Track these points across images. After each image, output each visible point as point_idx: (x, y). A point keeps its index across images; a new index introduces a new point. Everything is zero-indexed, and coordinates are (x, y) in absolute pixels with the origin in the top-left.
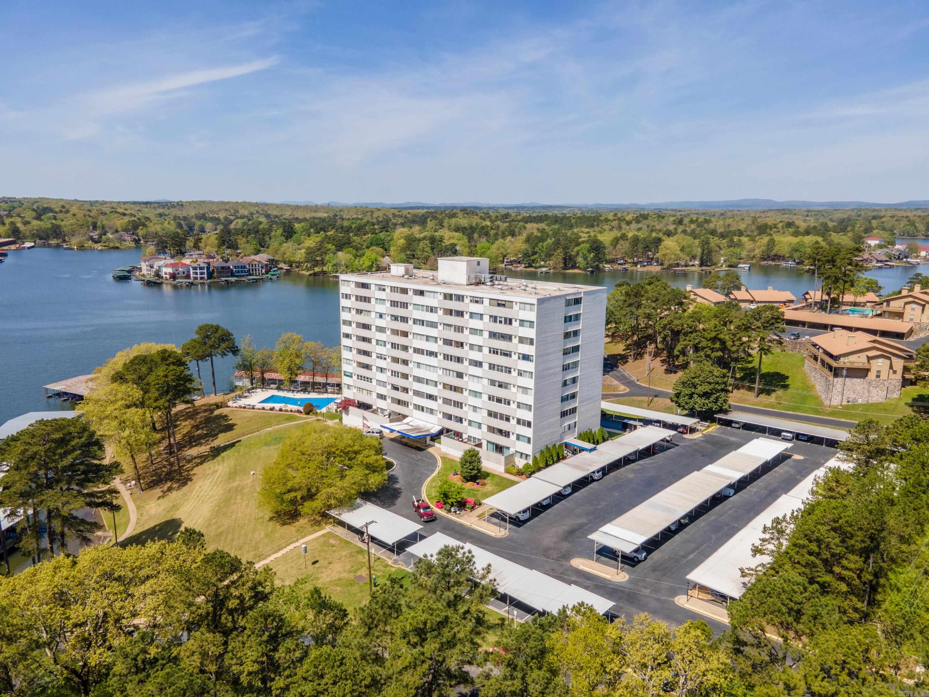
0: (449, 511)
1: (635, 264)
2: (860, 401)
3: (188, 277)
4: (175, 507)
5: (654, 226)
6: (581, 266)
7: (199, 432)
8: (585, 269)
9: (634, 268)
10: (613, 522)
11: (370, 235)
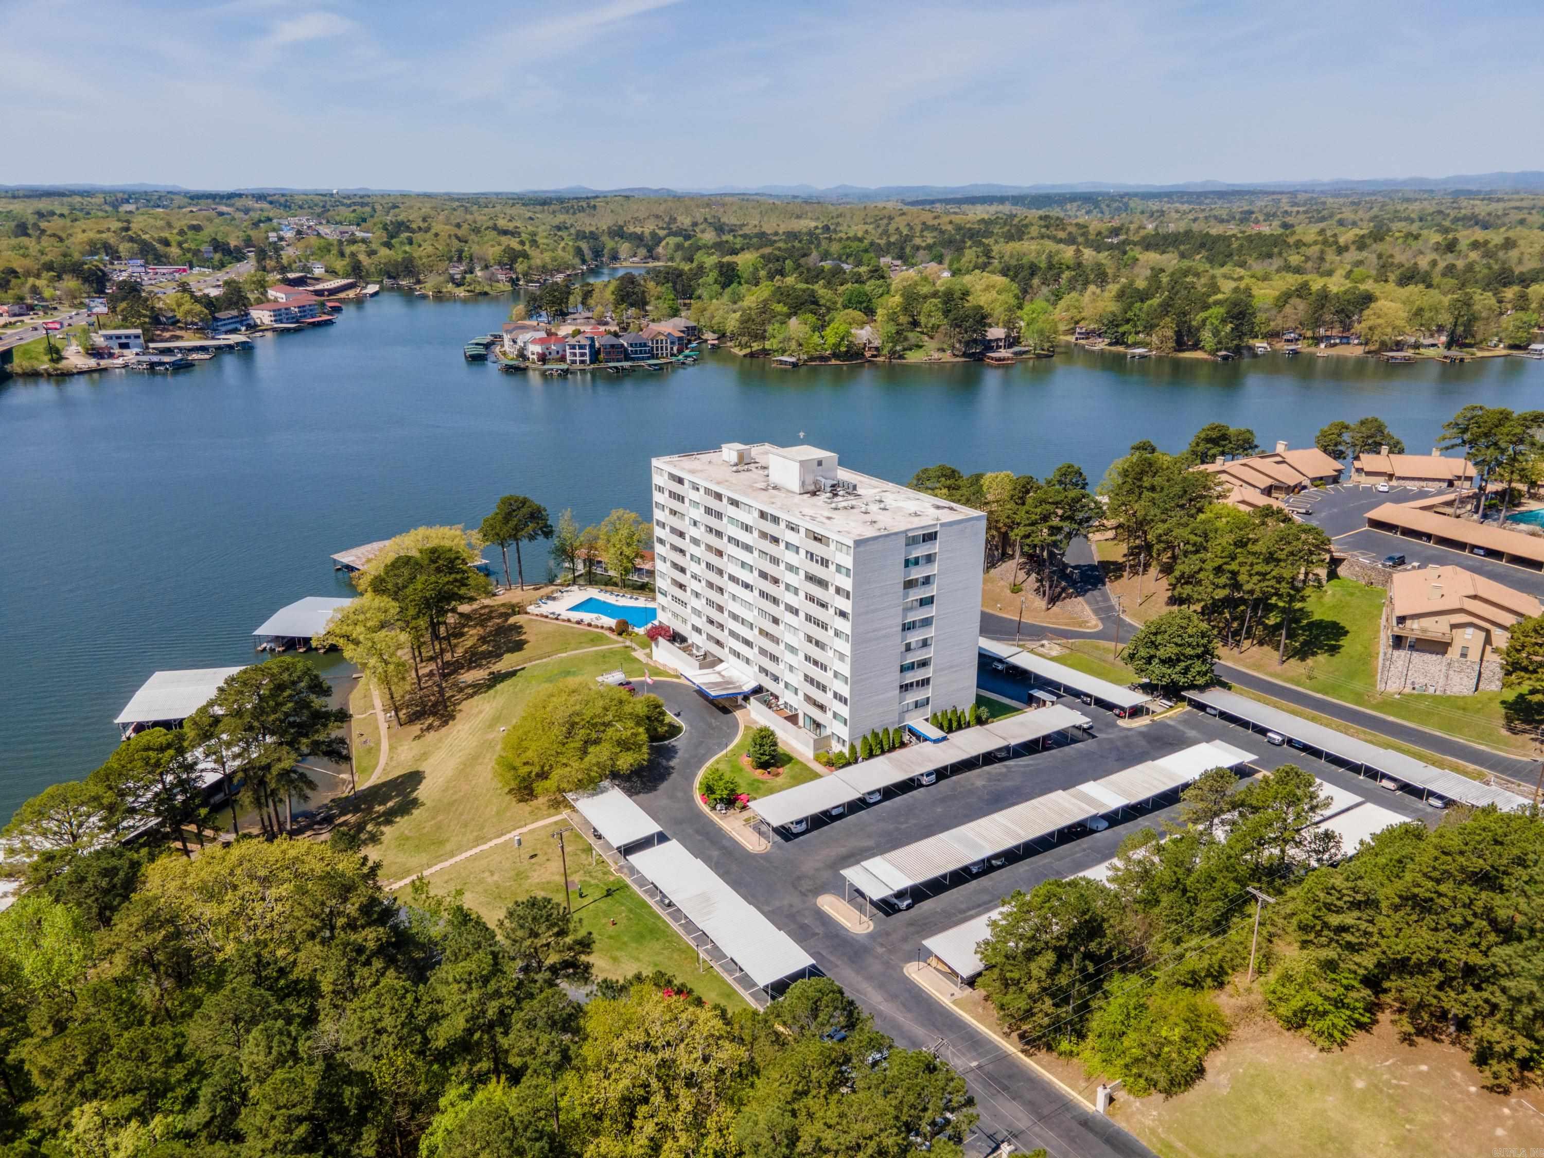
0: (714, 808)
1: (1317, 340)
2: (1431, 690)
3: (563, 359)
4: (424, 756)
5: (1392, 256)
6: (1207, 347)
7: (485, 647)
8: (1213, 352)
9: (1312, 349)
10: (887, 855)
11: (849, 285)
